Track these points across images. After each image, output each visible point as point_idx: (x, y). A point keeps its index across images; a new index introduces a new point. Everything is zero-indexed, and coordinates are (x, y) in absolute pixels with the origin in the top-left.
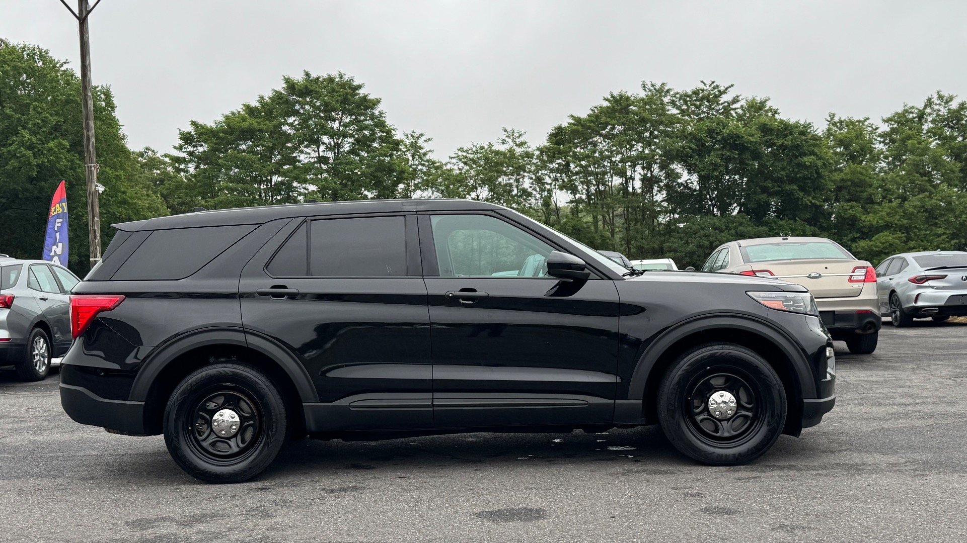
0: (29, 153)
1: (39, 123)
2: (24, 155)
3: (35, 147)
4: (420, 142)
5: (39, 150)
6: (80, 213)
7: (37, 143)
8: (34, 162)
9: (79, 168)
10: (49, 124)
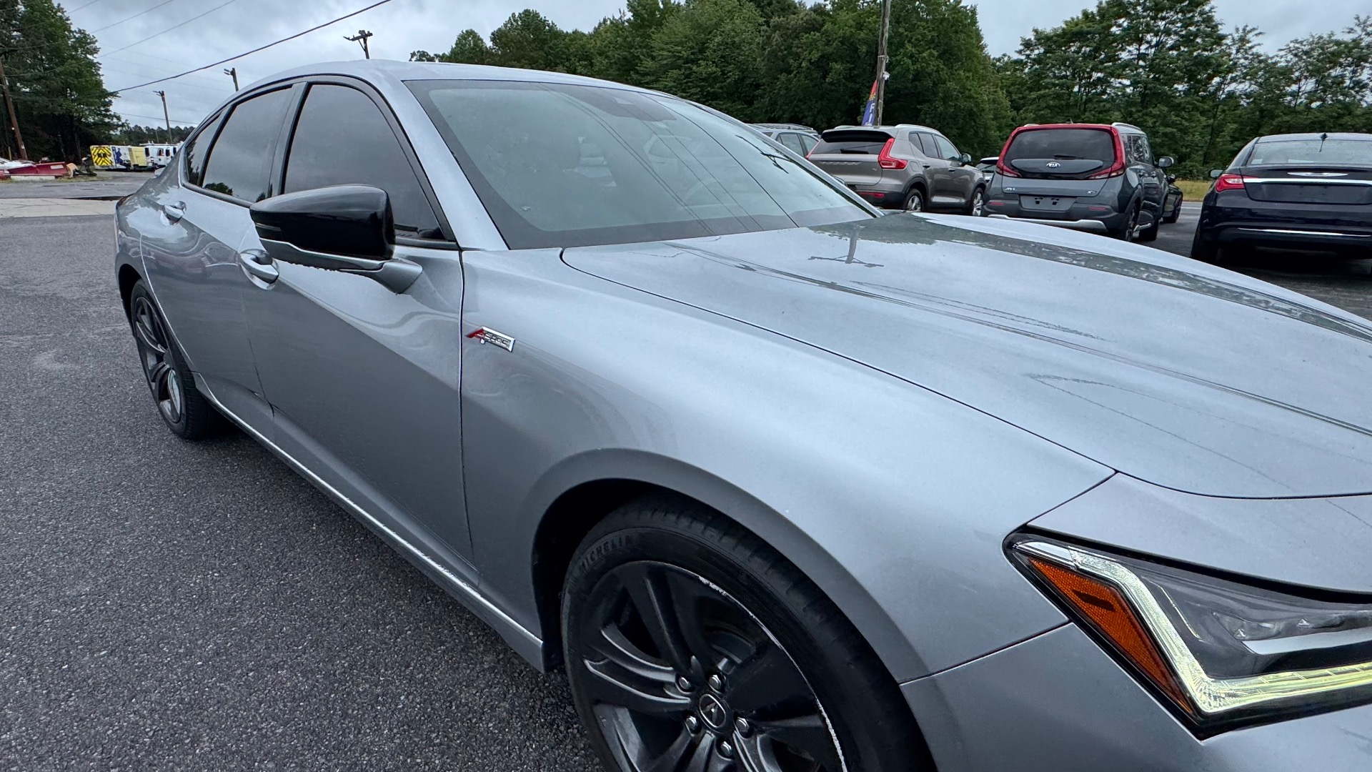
0: (910, 61)
4: (1250, 36)
8: (912, 68)
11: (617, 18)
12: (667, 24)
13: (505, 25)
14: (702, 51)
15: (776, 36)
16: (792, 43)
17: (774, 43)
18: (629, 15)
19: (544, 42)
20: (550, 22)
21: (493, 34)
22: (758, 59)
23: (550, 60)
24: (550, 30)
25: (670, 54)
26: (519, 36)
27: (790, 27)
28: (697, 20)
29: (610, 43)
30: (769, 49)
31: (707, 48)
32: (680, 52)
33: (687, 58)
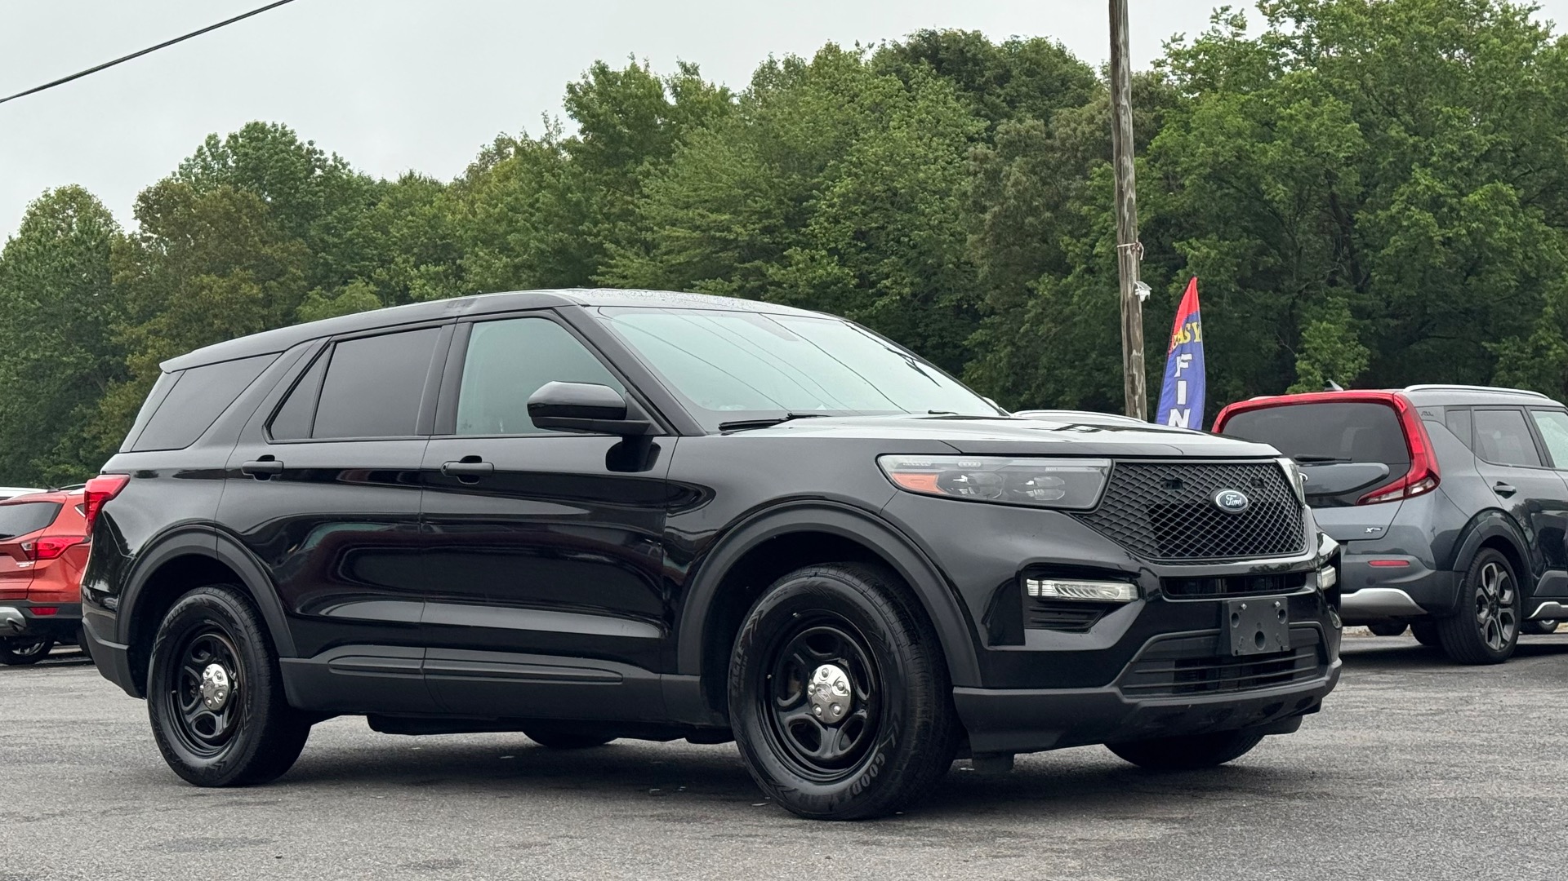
0: (1428, 217)
1: (1453, 152)
2: (1416, 224)
3: (1444, 204)
5: (1452, 209)
6: (1543, 343)
7: (1448, 195)
8: (1437, 234)
9: (1545, 240)
10: (1476, 150)
11: (536, 135)
12: (686, 151)
13: (186, 171)
14: (797, 219)
15: (1015, 171)
16: (1067, 189)
17: (1010, 191)
18: (572, 129)
19: (307, 212)
20: (328, 155)
21: (143, 198)
22: (971, 238)
23: (326, 264)
24: (325, 180)
25: (697, 234)
26: (226, 201)
27: (1057, 143)
28: (777, 136)
29: (513, 209)
30: (996, 209)
31: (812, 211)
32: (729, 230)
33: (750, 245)
